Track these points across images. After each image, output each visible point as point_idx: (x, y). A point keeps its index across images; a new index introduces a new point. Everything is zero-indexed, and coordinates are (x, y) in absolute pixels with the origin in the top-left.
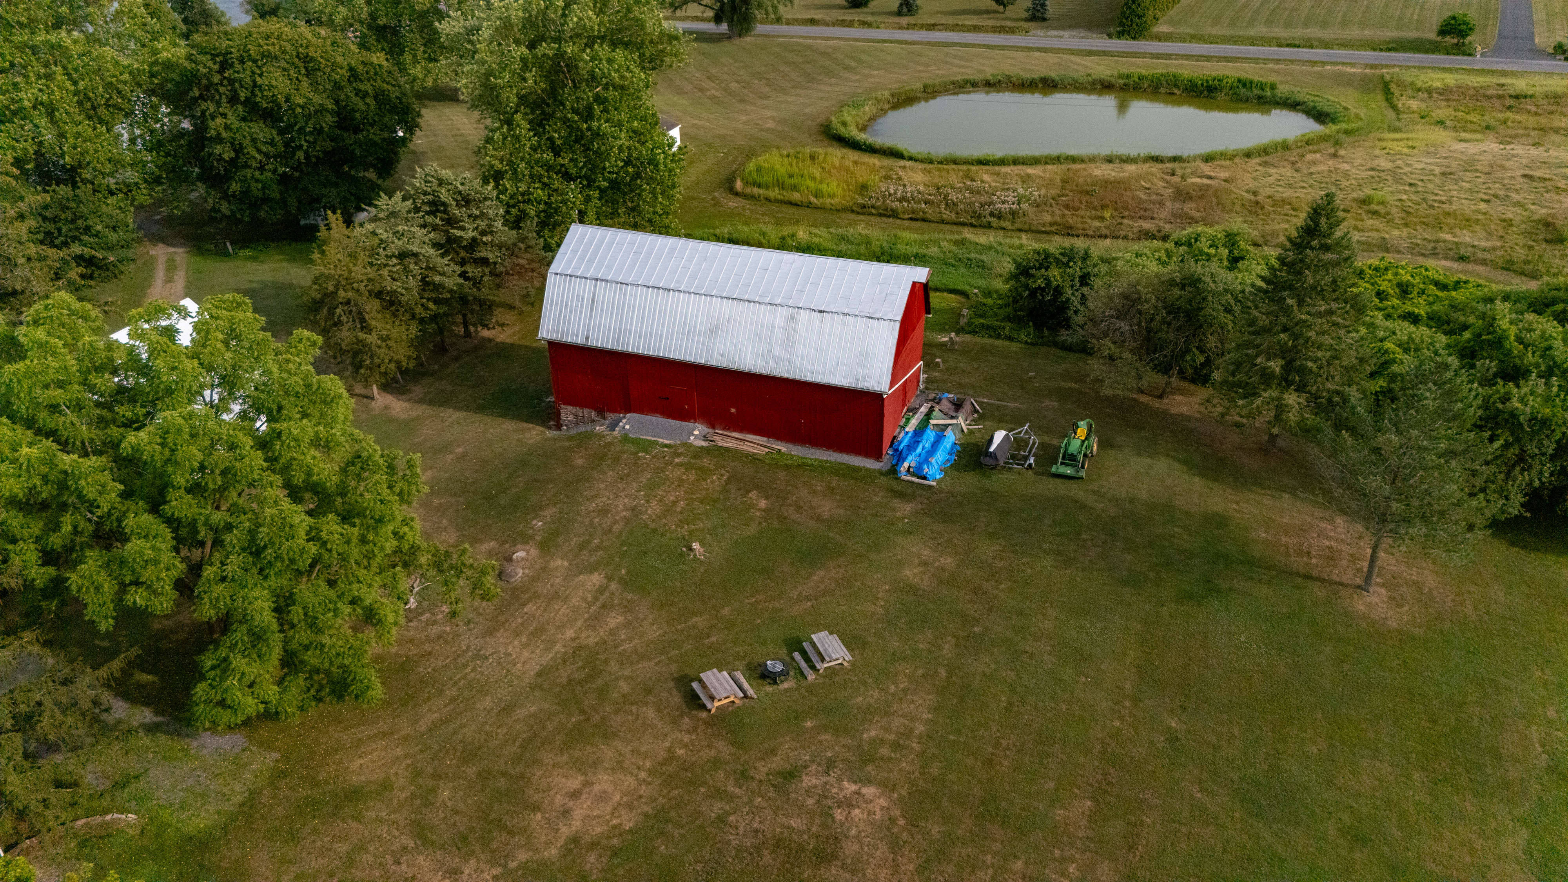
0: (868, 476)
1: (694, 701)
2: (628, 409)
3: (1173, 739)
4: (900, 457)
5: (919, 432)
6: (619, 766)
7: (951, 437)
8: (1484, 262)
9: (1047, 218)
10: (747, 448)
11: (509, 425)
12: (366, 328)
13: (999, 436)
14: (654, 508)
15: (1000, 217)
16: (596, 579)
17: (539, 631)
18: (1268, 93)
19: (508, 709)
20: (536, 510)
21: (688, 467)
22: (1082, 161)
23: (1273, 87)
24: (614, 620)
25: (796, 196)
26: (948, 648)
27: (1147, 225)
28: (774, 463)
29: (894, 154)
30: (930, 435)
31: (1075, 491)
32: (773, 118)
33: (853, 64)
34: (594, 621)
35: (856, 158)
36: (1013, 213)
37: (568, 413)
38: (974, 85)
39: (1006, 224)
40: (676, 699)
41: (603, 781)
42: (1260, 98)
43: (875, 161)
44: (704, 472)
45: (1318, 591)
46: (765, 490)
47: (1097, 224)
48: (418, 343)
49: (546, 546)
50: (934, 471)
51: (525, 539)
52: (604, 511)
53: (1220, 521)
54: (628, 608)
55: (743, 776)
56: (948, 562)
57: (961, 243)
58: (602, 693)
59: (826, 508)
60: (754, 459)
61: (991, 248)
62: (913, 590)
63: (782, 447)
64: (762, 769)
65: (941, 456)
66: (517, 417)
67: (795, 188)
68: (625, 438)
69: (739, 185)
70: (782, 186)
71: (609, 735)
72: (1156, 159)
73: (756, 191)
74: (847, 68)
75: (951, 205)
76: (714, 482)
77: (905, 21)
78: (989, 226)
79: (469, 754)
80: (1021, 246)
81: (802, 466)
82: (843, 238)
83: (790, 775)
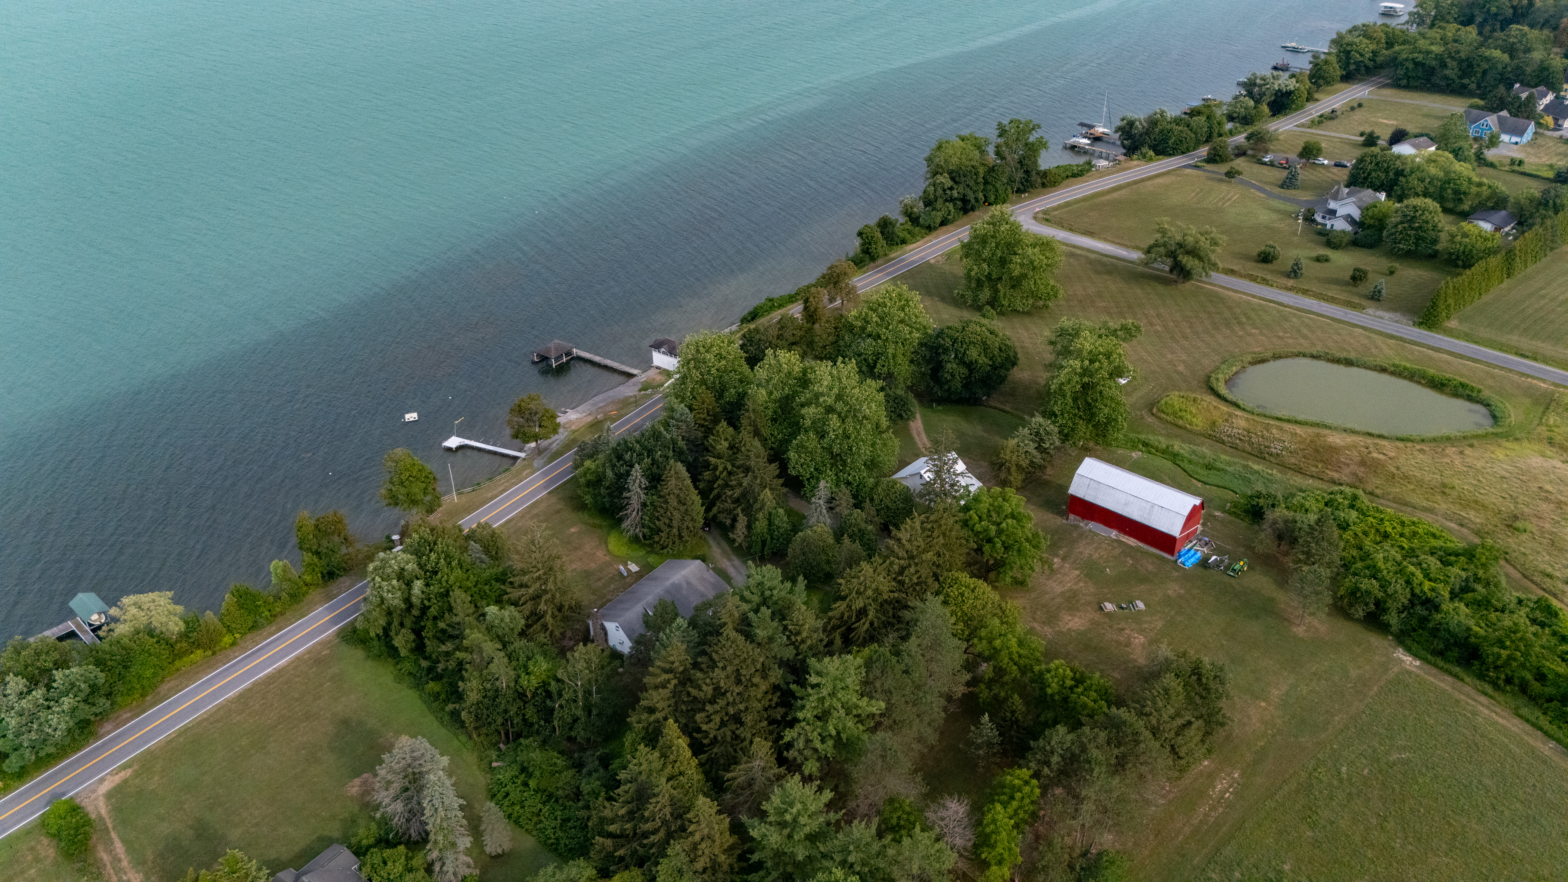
0: (1168, 561)
1: (1101, 609)
2: (1092, 520)
3: (1222, 645)
4: (1180, 557)
5: (1189, 550)
6: (1080, 617)
7: (1199, 554)
8: (1469, 528)
9: (1293, 460)
10: (1130, 543)
11: (1051, 516)
12: (1010, 474)
13: (1214, 558)
14: (1096, 556)
15: (1271, 455)
16: (1077, 572)
17: (1061, 582)
18: (1474, 395)
19: (1053, 599)
20: (1060, 548)
21: (1109, 545)
22: (1330, 428)
23: (1479, 391)
24: (1082, 584)
25: (1181, 422)
26: (1173, 613)
27: (1336, 475)
28: (1138, 549)
29: (1236, 405)
30: (1192, 552)
31: (1232, 581)
32: (1184, 362)
33: (1244, 320)
34: (1076, 583)
35: (1215, 404)
36: (1278, 455)
37: (1072, 516)
38: (1304, 356)
39: (1272, 459)
40: (1097, 607)
41: (1076, 620)
42: (1469, 396)
43: (1224, 408)
44: (1114, 548)
45: (1286, 624)
46: (1132, 558)
47: (1314, 469)
48: (1024, 481)
49: (1064, 559)
50: (1189, 564)
51: (1057, 556)
52: (1081, 553)
53: (1272, 600)
54: (1086, 582)
55: (1111, 627)
56: (1182, 591)
57: (1246, 467)
58: (1077, 601)
59: (1150, 568)
60: (1131, 547)
61: (1258, 472)
62: (1169, 597)
63: (1141, 544)
64: (1116, 627)
65: (1193, 560)
66: (1053, 512)
67: (1181, 418)
68: (1090, 530)
69: (1155, 410)
70: (1174, 414)
71: (1079, 611)
72: (1370, 435)
73: (1162, 415)
74: (1240, 323)
75: (1251, 444)
76: (1117, 551)
77: (1291, 283)
78: (1264, 459)
79: (1044, 606)
80: (1271, 475)
81: (1146, 553)
82: (1194, 452)
83: (1123, 630)
